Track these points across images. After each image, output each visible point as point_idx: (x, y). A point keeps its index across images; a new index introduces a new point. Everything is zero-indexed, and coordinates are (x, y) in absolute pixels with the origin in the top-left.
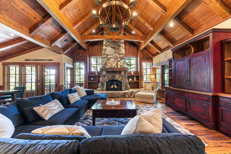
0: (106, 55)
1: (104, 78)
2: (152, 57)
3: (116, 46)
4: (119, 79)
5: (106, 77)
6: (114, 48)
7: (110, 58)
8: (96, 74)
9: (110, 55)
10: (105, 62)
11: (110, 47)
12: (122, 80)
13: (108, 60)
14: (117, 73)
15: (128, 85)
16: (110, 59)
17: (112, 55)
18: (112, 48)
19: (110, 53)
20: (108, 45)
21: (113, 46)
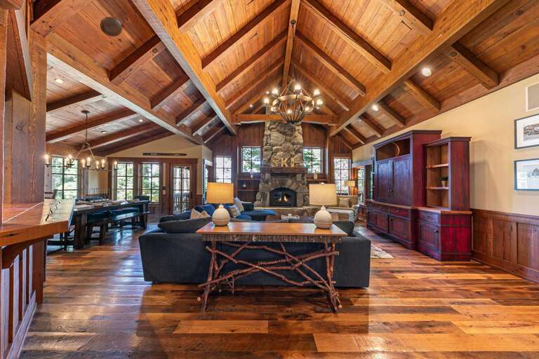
0: (270, 145)
1: (266, 185)
2: (351, 148)
3: (287, 130)
4: (293, 187)
5: (270, 183)
6: (284, 133)
7: (277, 150)
8: (252, 176)
9: (277, 145)
10: (269, 157)
11: (278, 131)
12: (296, 189)
13: (273, 153)
14: (289, 177)
16: (277, 153)
17: (281, 145)
18: (281, 132)
19: (277, 142)
20: (274, 128)
21: (282, 130)
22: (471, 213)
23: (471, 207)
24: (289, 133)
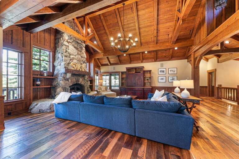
0: (69, 53)
2: (100, 65)
3: (79, 47)
5: (70, 81)
6: (77, 49)
8: (45, 75)
9: (73, 55)
10: (68, 62)
11: (73, 45)
12: (85, 84)
13: (70, 59)
14: (81, 77)
15: (89, 88)
16: (73, 60)
17: (75, 56)
18: (75, 47)
19: (73, 53)
20: (70, 42)
21: (76, 46)
22: (151, 87)
23: (152, 86)
24: (80, 49)
